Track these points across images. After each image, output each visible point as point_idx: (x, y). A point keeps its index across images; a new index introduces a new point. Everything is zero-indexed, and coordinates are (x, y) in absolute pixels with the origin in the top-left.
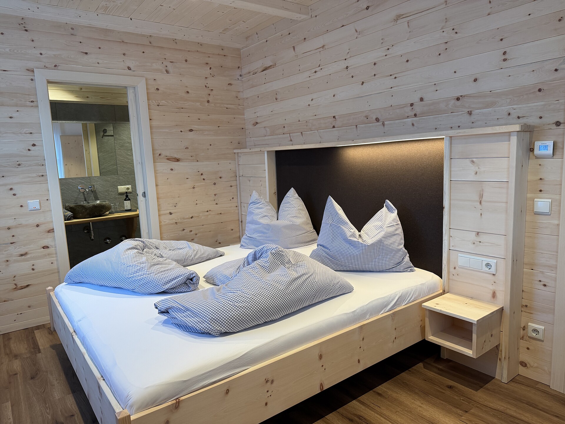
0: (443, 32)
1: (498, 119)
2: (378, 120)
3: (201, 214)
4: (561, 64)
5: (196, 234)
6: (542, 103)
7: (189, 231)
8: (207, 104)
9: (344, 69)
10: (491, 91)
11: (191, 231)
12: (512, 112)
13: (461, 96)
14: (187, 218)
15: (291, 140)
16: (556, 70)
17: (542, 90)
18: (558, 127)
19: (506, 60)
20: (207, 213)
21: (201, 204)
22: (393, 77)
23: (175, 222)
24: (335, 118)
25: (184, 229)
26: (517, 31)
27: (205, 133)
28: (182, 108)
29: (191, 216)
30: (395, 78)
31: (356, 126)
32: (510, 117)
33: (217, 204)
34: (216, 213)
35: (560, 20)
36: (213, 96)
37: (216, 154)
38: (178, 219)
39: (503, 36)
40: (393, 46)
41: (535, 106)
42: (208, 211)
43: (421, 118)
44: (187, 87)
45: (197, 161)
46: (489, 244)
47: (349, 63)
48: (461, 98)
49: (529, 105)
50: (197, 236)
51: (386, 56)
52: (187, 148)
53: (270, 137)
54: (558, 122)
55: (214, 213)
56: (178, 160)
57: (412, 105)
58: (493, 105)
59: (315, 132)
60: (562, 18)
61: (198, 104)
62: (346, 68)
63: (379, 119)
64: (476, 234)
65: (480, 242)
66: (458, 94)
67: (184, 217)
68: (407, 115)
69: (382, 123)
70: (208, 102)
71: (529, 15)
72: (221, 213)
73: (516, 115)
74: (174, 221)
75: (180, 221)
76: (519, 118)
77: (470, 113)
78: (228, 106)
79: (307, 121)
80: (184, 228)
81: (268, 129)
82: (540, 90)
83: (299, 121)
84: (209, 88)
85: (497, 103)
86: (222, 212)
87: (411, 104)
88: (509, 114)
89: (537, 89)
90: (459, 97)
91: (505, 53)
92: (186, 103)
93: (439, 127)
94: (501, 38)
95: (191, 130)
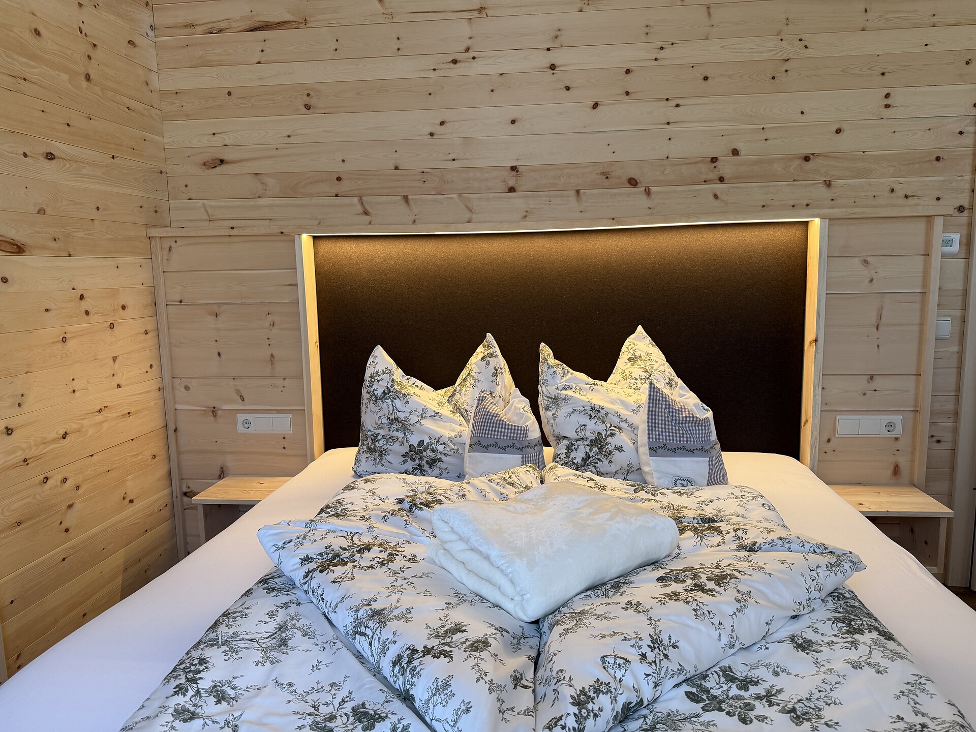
0: (781, 40)
1: (874, 197)
2: (634, 183)
3: (85, 422)
4: (966, 126)
5: (78, 487)
6: (942, 178)
7: (59, 482)
8: (85, 84)
9: (543, 68)
10: (864, 152)
11: (65, 480)
12: (896, 187)
13: (813, 154)
14: (54, 441)
15: (366, 213)
16: (961, 133)
17: (941, 160)
18: (961, 214)
19: (890, 106)
20: (99, 418)
21: (83, 389)
22: (674, 103)
23: (23, 457)
24: (517, 171)
25: (47, 478)
26: (908, 66)
27: (84, 171)
28: (25, 79)
29: (62, 432)
30: (678, 106)
31: (578, 192)
32: (893, 195)
33: (119, 386)
34: (119, 414)
35: (967, 63)
36: (97, 63)
37: (111, 237)
38: (30, 448)
39: (886, 68)
40: (672, 44)
41: (930, 181)
42: (100, 411)
43: (733, 185)
44: (33, 14)
45: (70, 255)
46: (891, 392)
47: (556, 57)
48: (811, 157)
49: (921, 179)
50: (81, 491)
51: (656, 59)
52: (42, 211)
53: (278, 201)
54: (961, 206)
55: (115, 415)
56: (19, 249)
57: (714, 160)
58: (867, 175)
59: (452, 198)
60: (970, 60)
61: (64, 77)
62: (551, 68)
63: (638, 181)
64: (869, 379)
65: (875, 390)
66: (807, 151)
67: (45, 438)
68: (704, 177)
69: (645, 190)
70: (88, 78)
71: (926, 45)
72: (129, 413)
73: (902, 194)
74: (20, 456)
75: (34, 452)
76: (906, 197)
77: (828, 184)
78: (133, 104)
79: (424, 170)
80: (45, 475)
81: (271, 181)
82: (938, 159)
83: (396, 168)
84: (88, 38)
85: (874, 172)
86: (132, 410)
87: (712, 159)
88: (892, 190)
89: (935, 157)
90: (808, 155)
91: (887, 96)
92: (35, 68)
93: (768, 203)
94: (883, 71)
95: (50, 156)
